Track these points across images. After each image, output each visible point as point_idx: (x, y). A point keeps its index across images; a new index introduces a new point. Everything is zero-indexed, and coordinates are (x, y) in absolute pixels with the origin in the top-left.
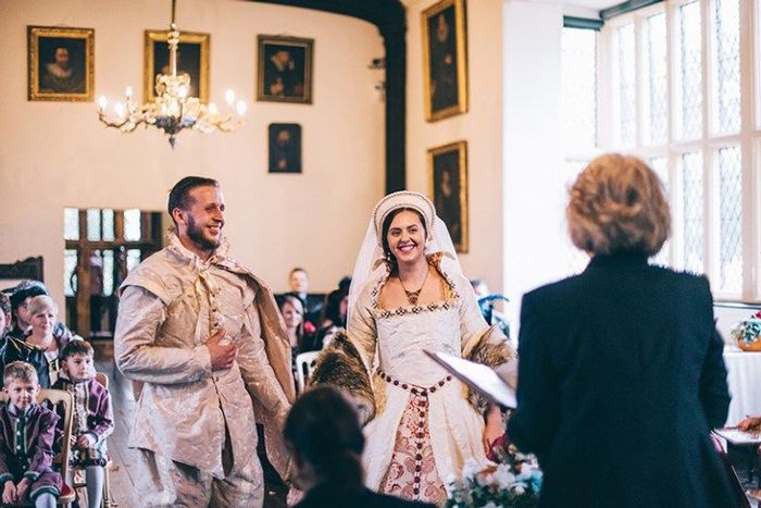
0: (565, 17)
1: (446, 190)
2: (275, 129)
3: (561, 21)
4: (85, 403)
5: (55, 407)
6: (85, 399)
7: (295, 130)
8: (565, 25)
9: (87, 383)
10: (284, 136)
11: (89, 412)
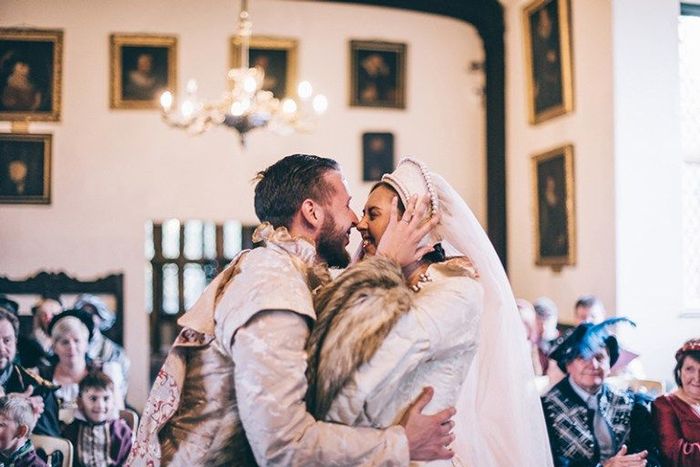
0: (682, 5)
1: (551, 198)
2: (368, 138)
3: (678, 9)
4: (105, 450)
5: (50, 458)
6: (105, 445)
7: (388, 138)
8: (683, 13)
9: (107, 426)
10: (377, 145)
11: (110, 461)
